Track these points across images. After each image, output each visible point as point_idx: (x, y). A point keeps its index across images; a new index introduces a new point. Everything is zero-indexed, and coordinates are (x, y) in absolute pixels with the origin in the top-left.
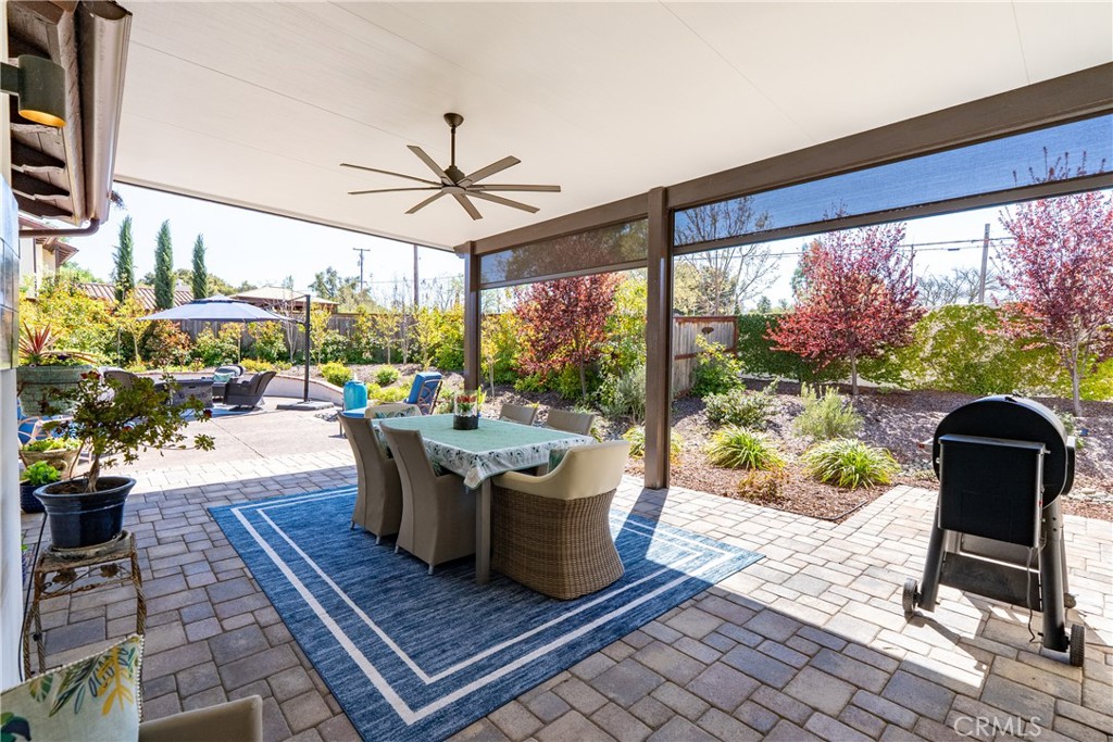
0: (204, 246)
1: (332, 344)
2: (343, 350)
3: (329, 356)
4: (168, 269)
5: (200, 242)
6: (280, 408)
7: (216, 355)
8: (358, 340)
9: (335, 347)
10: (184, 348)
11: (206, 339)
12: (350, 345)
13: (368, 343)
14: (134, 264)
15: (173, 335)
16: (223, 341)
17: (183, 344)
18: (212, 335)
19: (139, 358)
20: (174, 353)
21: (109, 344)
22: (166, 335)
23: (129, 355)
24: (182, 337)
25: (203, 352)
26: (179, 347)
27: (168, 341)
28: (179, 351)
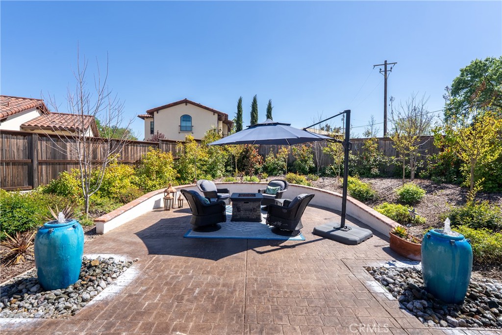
0: (272, 106)
5: (270, 104)
7: (275, 169)
8: (367, 158)
10: (260, 164)
11: (270, 159)
12: (360, 162)
13: (375, 161)
15: (255, 157)
16: (278, 160)
17: (259, 162)
18: (273, 156)
19: (237, 170)
20: (255, 167)
21: (228, 162)
22: (252, 156)
23: (234, 168)
24: (259, 157)
25: (269, 167)
26: (257, 163)
27: (254, 160)
28: (257, 166)
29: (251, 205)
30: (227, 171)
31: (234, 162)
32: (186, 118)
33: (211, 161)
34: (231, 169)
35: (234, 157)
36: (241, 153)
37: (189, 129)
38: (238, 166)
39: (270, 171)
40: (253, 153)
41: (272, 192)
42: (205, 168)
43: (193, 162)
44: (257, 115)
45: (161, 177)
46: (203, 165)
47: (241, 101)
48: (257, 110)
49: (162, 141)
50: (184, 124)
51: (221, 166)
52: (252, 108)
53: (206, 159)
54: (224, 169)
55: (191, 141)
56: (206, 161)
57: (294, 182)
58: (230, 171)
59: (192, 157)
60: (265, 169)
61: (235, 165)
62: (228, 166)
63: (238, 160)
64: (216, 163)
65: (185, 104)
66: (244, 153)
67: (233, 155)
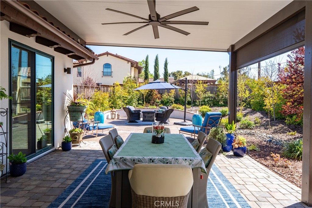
0: (168, 62)
1: (208, 98)
2: (212, 100)
3: (206, 103)
4: (157, 72)
5: (166, 61)
6: (175, 124)
7: (168, 102)
8: (218, 96)
9: (209, 99)
10: (159, 99)
11: (165, 96)
12: (215, 98)
13: (223, 97)
14: (149, 71)
15: (156, 95)
16: (170, 97)
17: (159, 98)
18: (167, 94)
19: (145, 103)
20: (156, 101)
21: (139, 98)
22: (154, 95)
23: (143, 102)
24: (159, 95)
25: (164, 101)
26: (158, 99)
27: (155, 97)
28: (158, 100)
29: (150, 115)
30: (139, 104)
31: (143, 98)
32: (107, 66)
33: (129, 97)
34: (142, 102)
35: (143, 95)
36: (148, 93)
37: (110, 74)
38: (145, 100)
39: (165, 104)
40: (155, 93)
41: (161, 111)
42: (126, 101)
43: (119, 98)
44: (158, 68)
45: (103, 106)
46: (125, 100)
47: (148, 58)
48: (158, 64)
49: (101, 85)
50: (106, 70)
51: (135, 100)
52: (155, 63)
53: (127, 96)
54: (137, 102)
55: (117, 85)
56: (126, 97)
57: (176, 108)
58: (141, 104)
59: (118, 95)
60: (162, 102)
61: (143, 100)
62: (140, 100)
63: (145, 97)
64: (132, 99)
65: (107, 55)
66: (149, 93)
67: (143, 94)
